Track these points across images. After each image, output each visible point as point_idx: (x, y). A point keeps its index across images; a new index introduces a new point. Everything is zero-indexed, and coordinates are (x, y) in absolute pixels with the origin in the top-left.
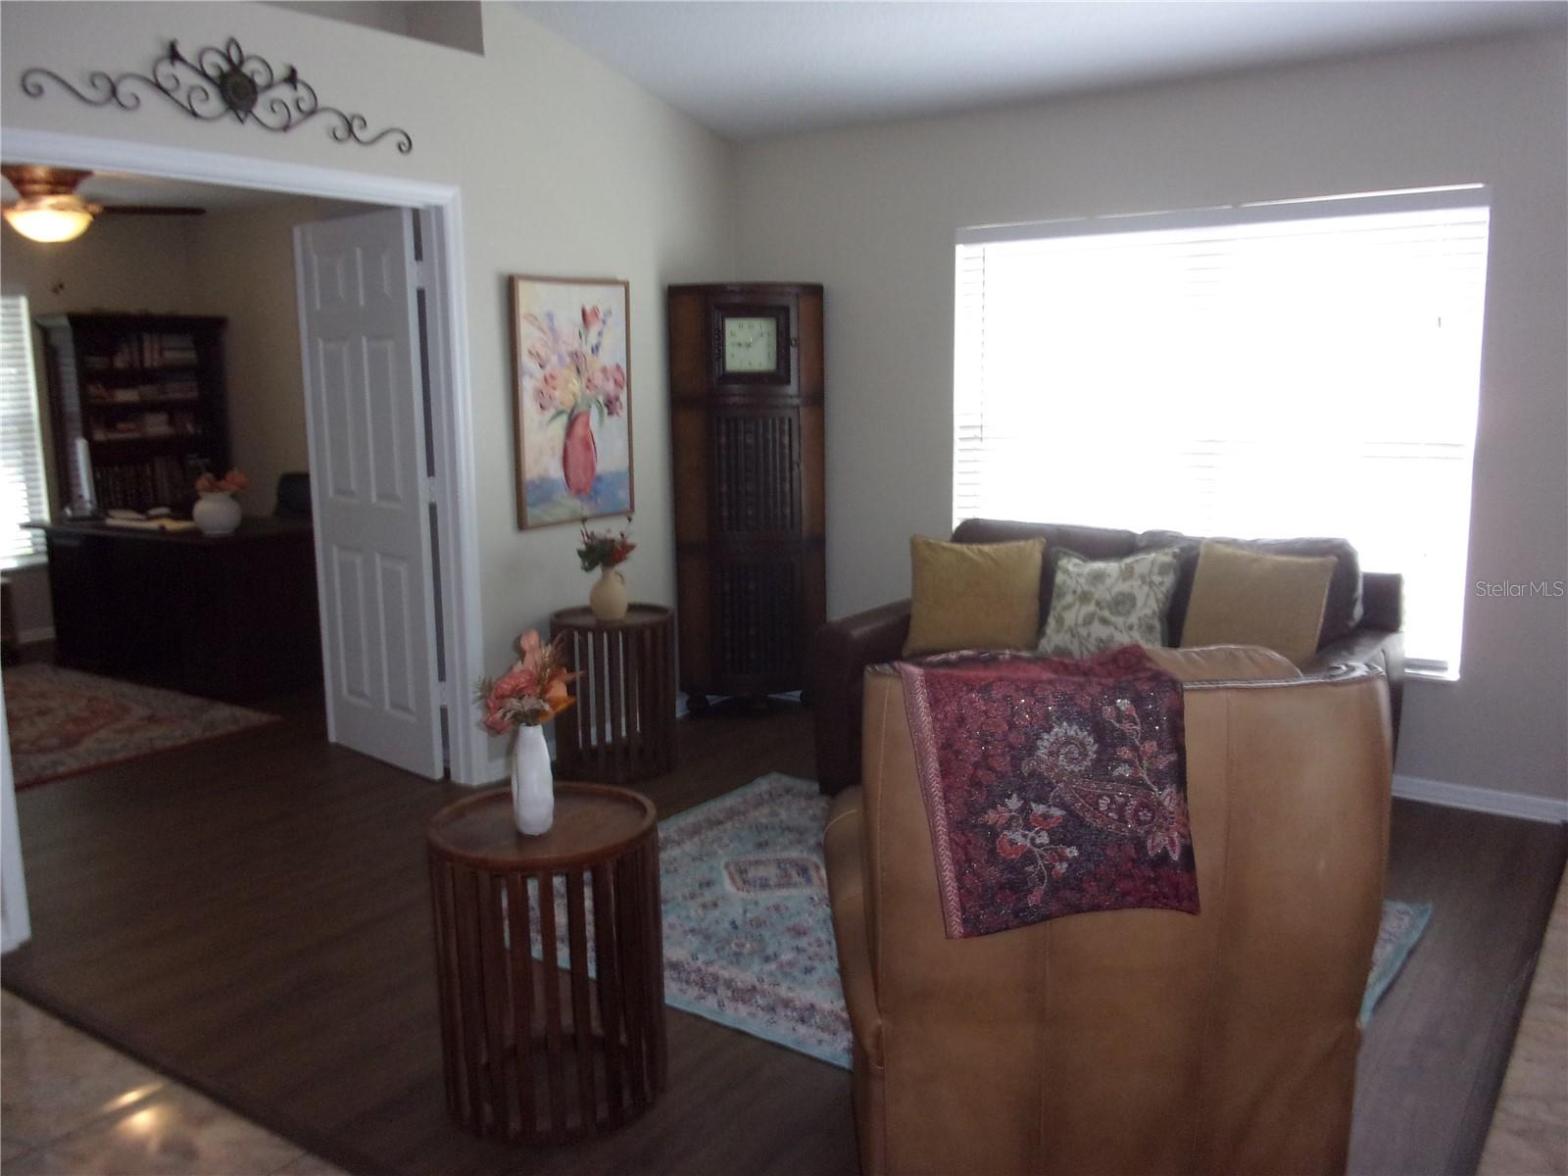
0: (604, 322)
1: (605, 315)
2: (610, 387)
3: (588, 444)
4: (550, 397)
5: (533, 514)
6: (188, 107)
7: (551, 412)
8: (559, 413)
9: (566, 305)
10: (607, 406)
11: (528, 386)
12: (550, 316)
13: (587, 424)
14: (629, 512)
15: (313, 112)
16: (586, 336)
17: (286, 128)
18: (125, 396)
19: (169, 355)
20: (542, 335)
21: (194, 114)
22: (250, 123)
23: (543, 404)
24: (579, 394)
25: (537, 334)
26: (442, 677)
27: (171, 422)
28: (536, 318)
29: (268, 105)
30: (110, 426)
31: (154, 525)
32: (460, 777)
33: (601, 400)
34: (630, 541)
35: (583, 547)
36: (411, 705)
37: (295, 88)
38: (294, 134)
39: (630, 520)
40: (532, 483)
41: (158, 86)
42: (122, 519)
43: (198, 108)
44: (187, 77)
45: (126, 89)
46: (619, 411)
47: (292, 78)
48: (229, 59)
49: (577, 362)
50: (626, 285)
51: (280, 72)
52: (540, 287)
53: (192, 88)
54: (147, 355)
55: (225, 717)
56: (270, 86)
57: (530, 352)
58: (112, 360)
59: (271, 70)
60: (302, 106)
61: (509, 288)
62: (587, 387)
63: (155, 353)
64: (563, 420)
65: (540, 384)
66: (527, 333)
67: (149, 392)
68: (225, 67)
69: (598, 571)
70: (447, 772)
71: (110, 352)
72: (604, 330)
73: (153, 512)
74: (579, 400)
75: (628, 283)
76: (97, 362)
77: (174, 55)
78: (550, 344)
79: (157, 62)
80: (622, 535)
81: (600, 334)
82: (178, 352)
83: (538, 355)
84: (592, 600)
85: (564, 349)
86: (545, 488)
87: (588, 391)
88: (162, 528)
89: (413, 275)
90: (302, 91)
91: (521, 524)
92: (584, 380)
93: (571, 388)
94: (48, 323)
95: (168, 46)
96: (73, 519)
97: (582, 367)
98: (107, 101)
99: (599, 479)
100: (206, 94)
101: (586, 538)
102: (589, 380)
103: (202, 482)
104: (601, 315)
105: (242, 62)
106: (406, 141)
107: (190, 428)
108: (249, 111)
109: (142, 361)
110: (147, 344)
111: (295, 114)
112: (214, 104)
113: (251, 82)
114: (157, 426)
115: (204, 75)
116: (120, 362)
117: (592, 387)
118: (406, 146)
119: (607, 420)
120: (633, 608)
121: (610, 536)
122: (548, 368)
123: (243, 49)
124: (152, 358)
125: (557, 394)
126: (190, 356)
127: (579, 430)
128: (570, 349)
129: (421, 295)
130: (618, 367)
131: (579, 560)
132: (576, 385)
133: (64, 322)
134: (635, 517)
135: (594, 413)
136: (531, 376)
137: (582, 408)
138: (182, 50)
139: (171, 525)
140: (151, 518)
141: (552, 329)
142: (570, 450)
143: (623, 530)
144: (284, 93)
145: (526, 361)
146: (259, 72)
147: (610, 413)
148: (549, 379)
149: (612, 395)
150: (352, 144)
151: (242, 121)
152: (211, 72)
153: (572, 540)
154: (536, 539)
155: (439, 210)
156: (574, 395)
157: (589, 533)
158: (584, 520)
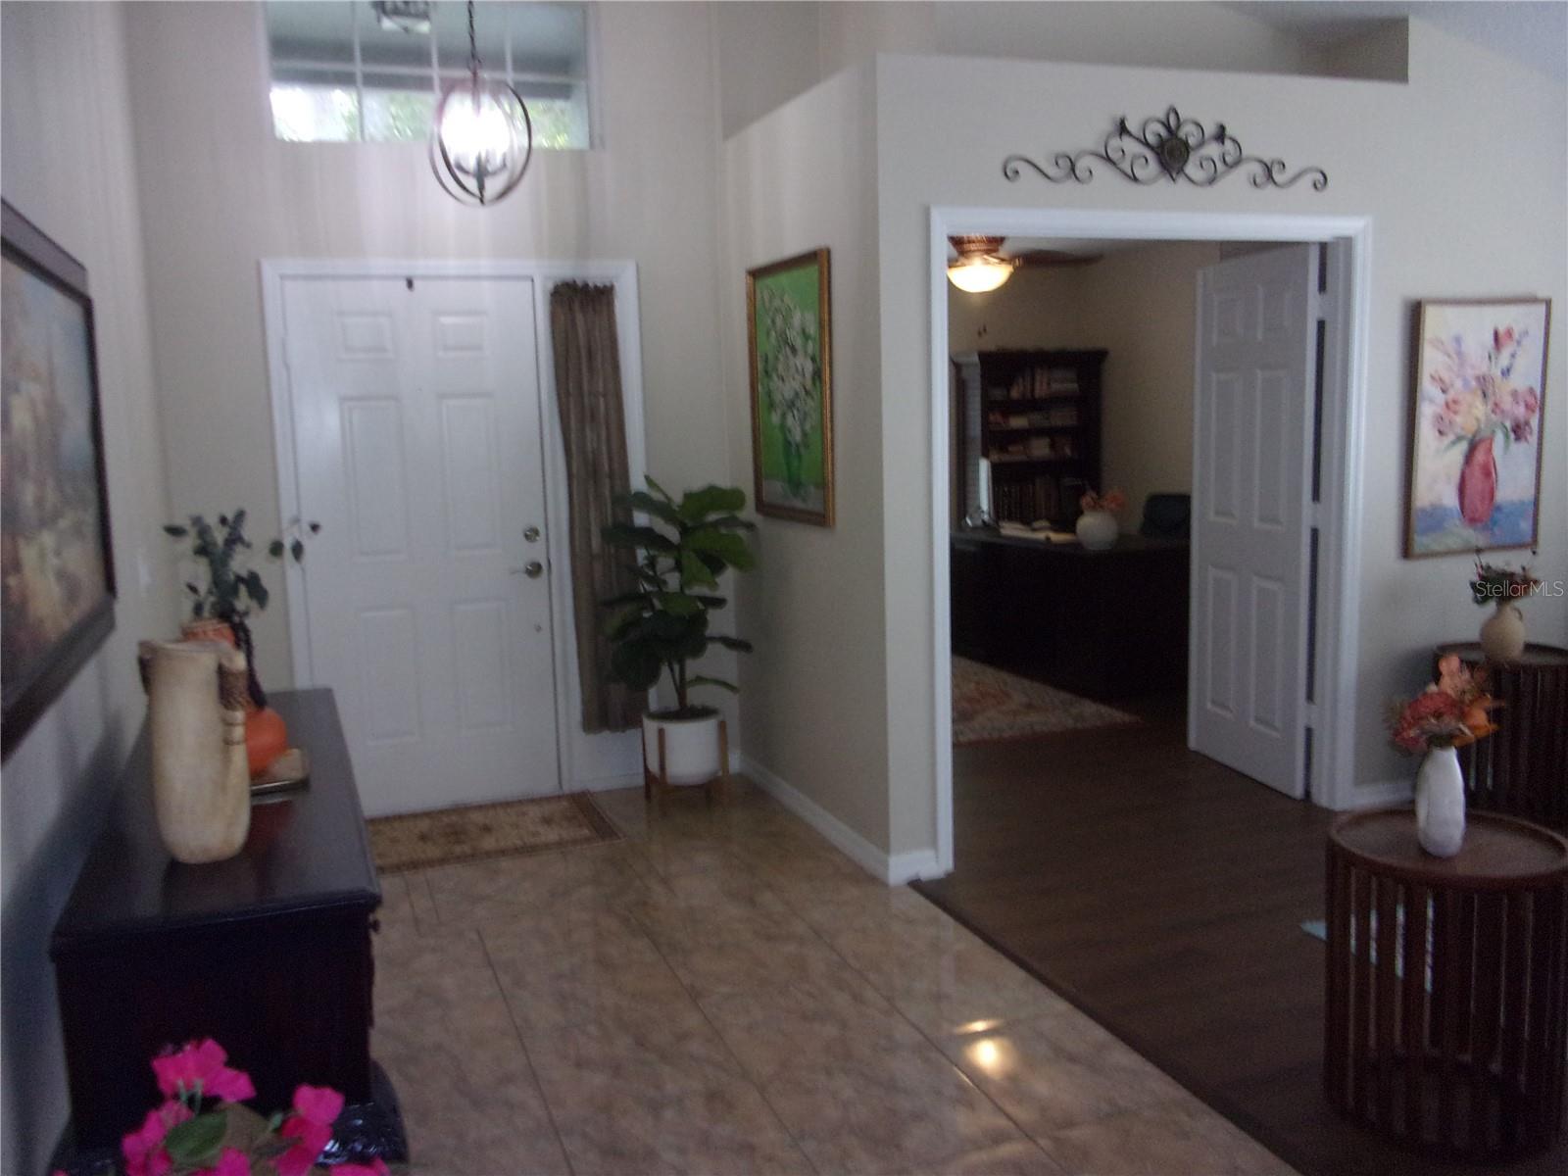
0: (1519, 343)
1: (1520, 336)
2: (1520, 411)
3: (1488, 472)
4: (1450, 422)
5: (1420, 542)
6: (1131, 174)
7: (1451, 437)
8: (1459, 439)
9: (1474, 328)
10: (1515, 432)
11: (1427, 412)
12: (1458, 340)
13: (1489, 450)
14: (1532, 544)
15: (1238, 162)
16: (1497, 358)
17: (1212, 181)
18: (1018, 422)
19: (1056, 387)
20: (1447, 359)
21: (1135, 179)
22: (1181, 181)
23: (1442, 429)
24: (1483, 418)
25: (1440, 357)
26: (1310, 697)
27: (1052, 446)
28: (1442, 343)
29: (1198, 163)
30: (1003, 449)
31: (1041, 536)
32: (1322, 799)
33: (1508, 424)
34: (1533, 575)
35: (1476, 579)
36: (1278, 724)
37: (1223, 143)
38: (1220, 185)
39: (1534, 553)
40: (1423, 510)
41: (1108, 159)
42: (1011, 530)
43: (1138, 173)
44: (1131, 146)
45: (1082, 165)
46: (1528, 437)
47: (1221, 135)
48: (1167, 126)
49: (1484, 387)
50: (1548, 303)
51: (1210, 129)
52: (1450, 312)
53: (1135, 157)
54: (1037, 385)
55: (1092, 713)
56: (1202, 144)
57: (1432, 377)
58: (1008, 391)
59: (1202, 129)
60: (1227, 159)
61: (1415, 314)
62: (1493, 411)
63: (1045, 384)
64: (1463, 446)
65: (1440, 409)
66: (1432, 360)
67: (1037, 419)
68: (1163, 132)
69: (1492, 606)
70: (1308, 793)
71: (1008, 385)
72: (1519, 353)
73: (1037, 524)
74: (1482, 426)
75: (1550, 301)
76: (998, 394)
77: (1123, 129)
78: (1455, 369)
79: (1109, 137)
80: (1524, 569)
81: (1513, 356)
82: (1063, 383)
83: (1441, 379)
84: (1482, 635)
85: (1470, 373)
86: (1436, 518)
87: (1493, 416)
88: (1048, 539)
89: (1315, 307)
90: (1228, 144)
91: (1407, 551)
92: (1490, 406)
93: (1475, 413)
94: (962, 360)
95: (1118, 124)
96: (975, 528)
97: (1490, 392)
98: (1067, 177)
99: (1499, 509)
100: (1147, 160)
101: (1480, 570)
102: (1496, 405)
103: (1086, 500)
104: (1516, 336)
105: (1179, 125)
106: (1322, 178)
107: (1068, 451)
108: (1181, 171)
109: (1033, 390)
110: (1038, 378)
111: (1219, 165)
112: (1151, 168)
113: (1186, 144)
114: (1040, 449)
115: (1146, 144)
116: (1015, 393)
117: (1498, 411)
118: (1322, 182)
119: (1515, 447)
120: (1530, 647)
121: (1509, 569)
122: (1451, 394)
123: (1180, 116)
124: (1041, 390)
125: (1459, 419)
126: (1073, 387)
127: (1480, 457)
128: (1477, 372)
129: (1321, 325)
130: (1531, 391)
131: (1470, 592)
132: (1480, 410)
133: (976, 359)
134: (1539, 550)
135: (1499, 437)
136: (1432, 401)
137: (1486, 433)
138: (1131, 126)
139: (1057, 537)
140: (1034, 530)
141: (1459, 354)
142: (1467, 478)
143: (1525, 564)
144: (1213, 150)
145: (1427, 387)
146: (1194, 136)
147: (1518, 438)
148: (1452, 405)
149: (1522, 420)
150: (1271, 187)
151: (1174, 180)
152: (1151, 139)
153: (1466, 570)
154: (1421, 568)
155: (1347, 242)
156: (1478, 420)
157: (1484, 565)
158: (1479, 551)
